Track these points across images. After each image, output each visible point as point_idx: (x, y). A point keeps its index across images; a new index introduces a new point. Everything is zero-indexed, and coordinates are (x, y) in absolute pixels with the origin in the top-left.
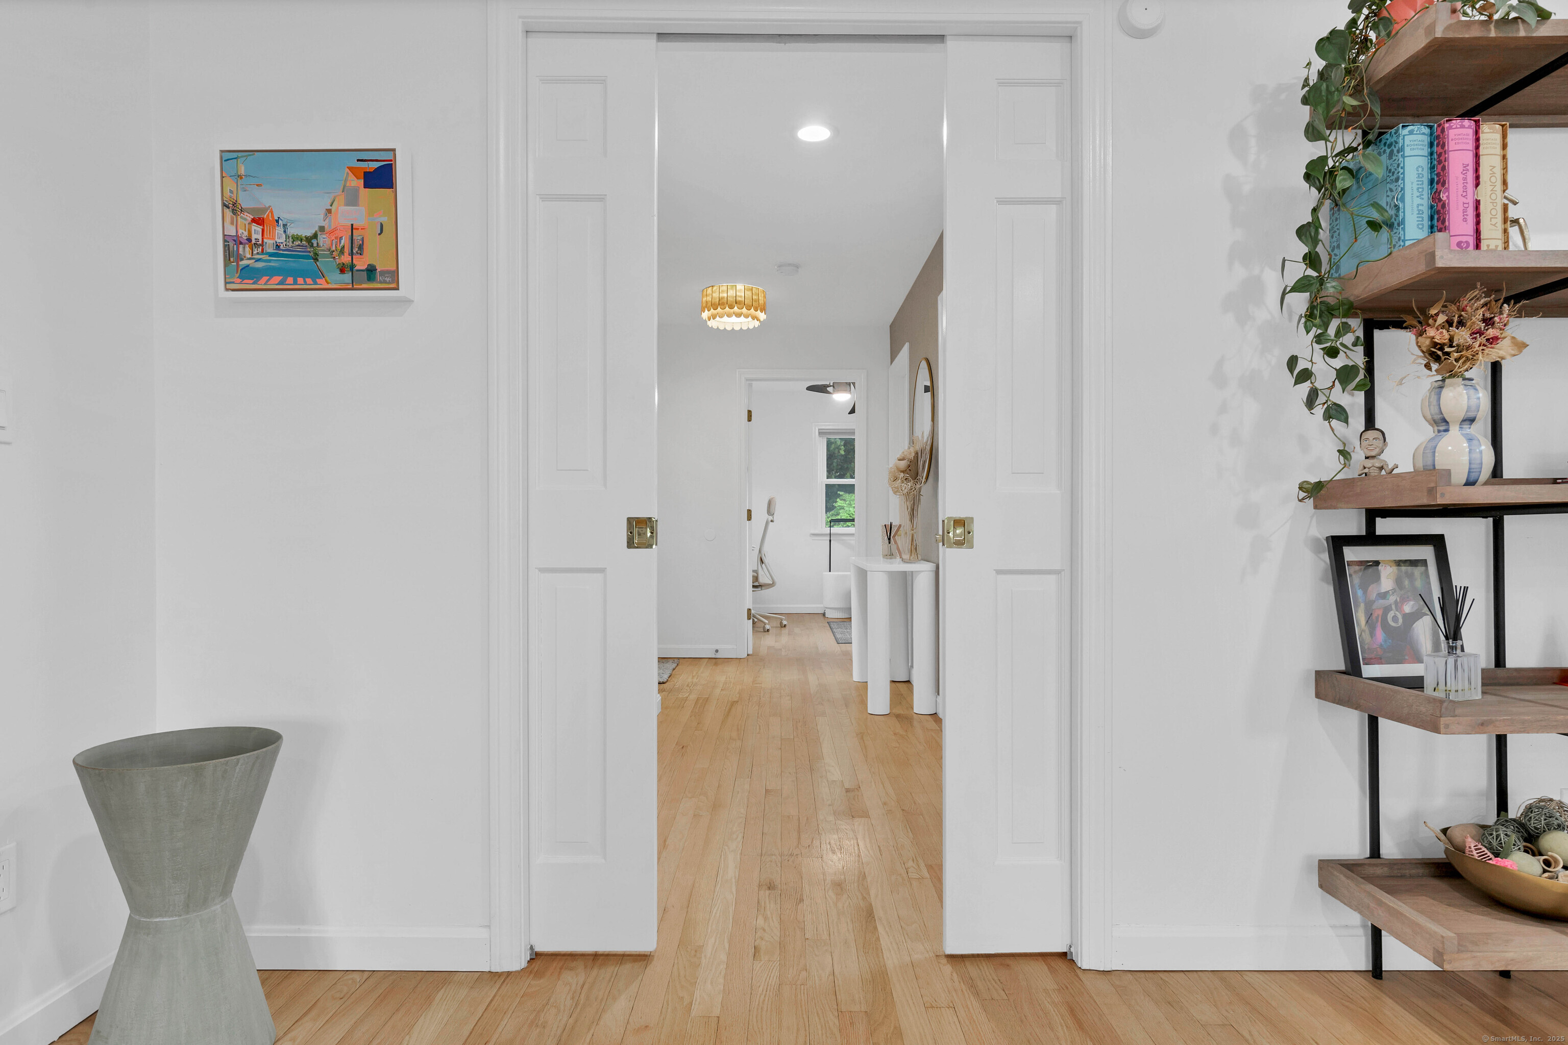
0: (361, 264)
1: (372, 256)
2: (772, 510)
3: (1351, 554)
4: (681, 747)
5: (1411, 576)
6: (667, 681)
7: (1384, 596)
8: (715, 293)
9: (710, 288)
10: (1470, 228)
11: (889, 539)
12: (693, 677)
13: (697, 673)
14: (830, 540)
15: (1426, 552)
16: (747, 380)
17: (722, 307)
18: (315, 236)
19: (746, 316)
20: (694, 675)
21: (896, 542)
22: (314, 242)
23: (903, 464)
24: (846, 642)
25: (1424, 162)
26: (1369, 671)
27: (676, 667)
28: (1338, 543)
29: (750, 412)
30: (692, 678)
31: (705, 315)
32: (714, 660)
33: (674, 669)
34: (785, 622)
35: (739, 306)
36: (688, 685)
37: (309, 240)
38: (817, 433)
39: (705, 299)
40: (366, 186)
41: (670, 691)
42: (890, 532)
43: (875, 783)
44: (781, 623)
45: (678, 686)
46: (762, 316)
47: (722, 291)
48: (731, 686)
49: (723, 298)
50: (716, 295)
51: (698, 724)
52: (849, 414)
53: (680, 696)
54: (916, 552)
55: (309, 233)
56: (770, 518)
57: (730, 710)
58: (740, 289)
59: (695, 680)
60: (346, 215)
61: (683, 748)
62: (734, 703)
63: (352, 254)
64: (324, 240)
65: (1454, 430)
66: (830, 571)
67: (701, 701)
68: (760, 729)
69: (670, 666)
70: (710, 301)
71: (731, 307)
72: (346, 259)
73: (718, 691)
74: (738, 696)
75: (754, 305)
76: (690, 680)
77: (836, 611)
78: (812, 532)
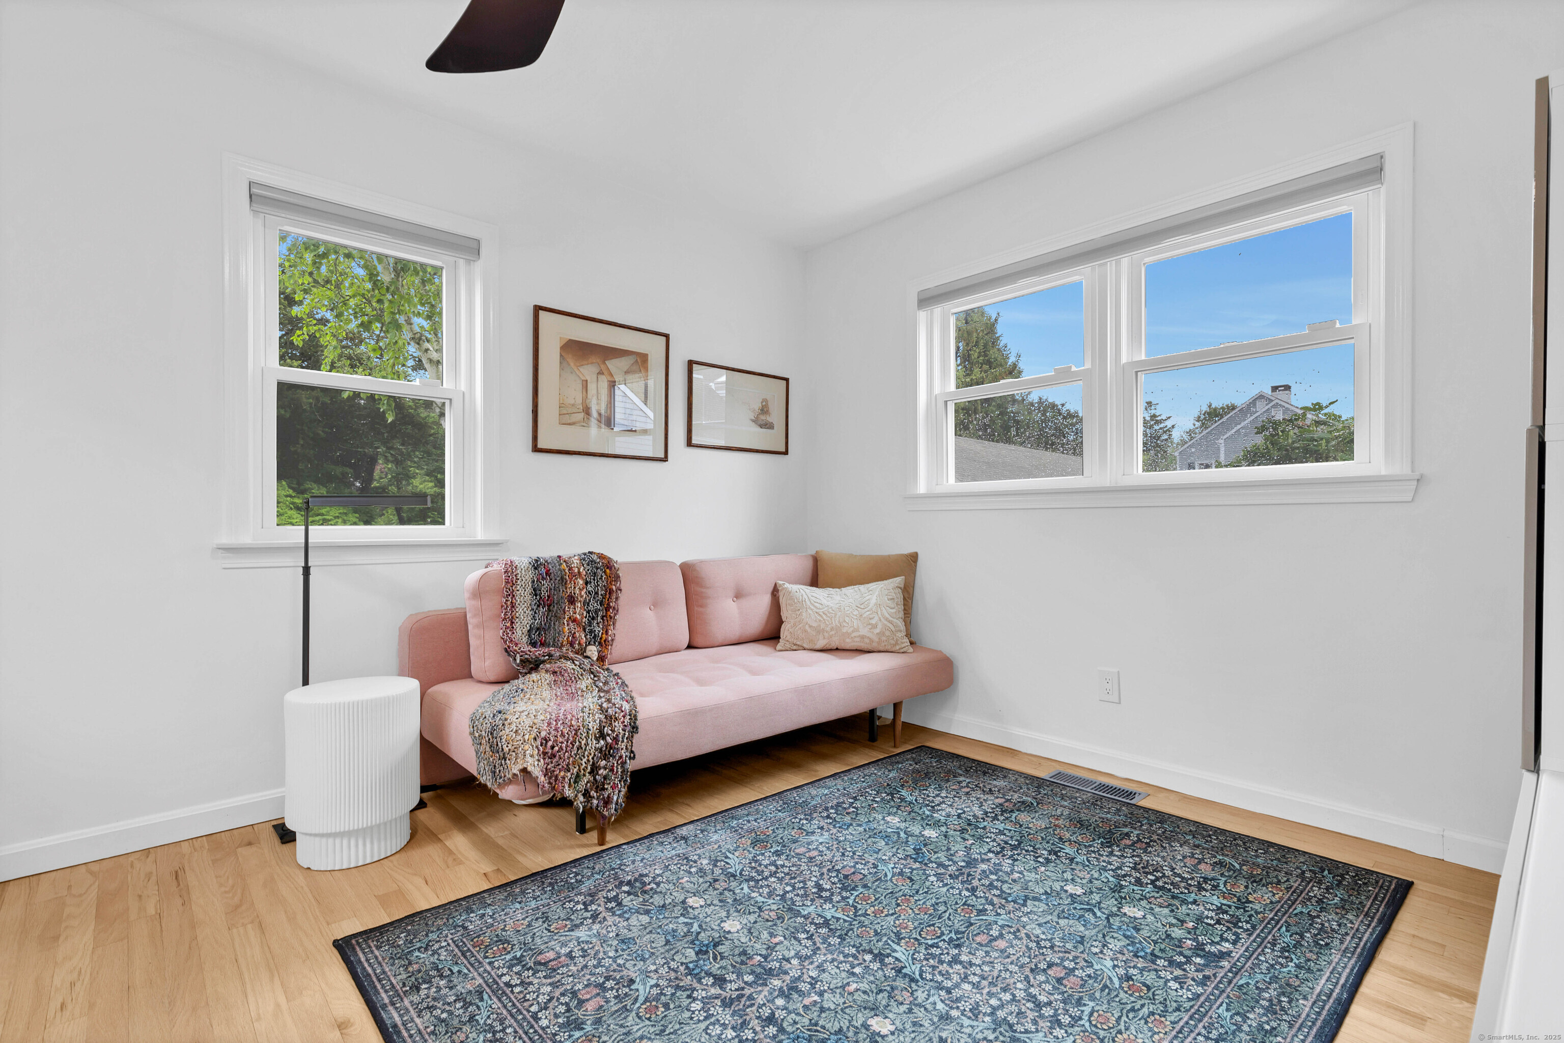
14: (306, 571)
66: (306, 682)
77: (345, 842)
78: (225, 540)
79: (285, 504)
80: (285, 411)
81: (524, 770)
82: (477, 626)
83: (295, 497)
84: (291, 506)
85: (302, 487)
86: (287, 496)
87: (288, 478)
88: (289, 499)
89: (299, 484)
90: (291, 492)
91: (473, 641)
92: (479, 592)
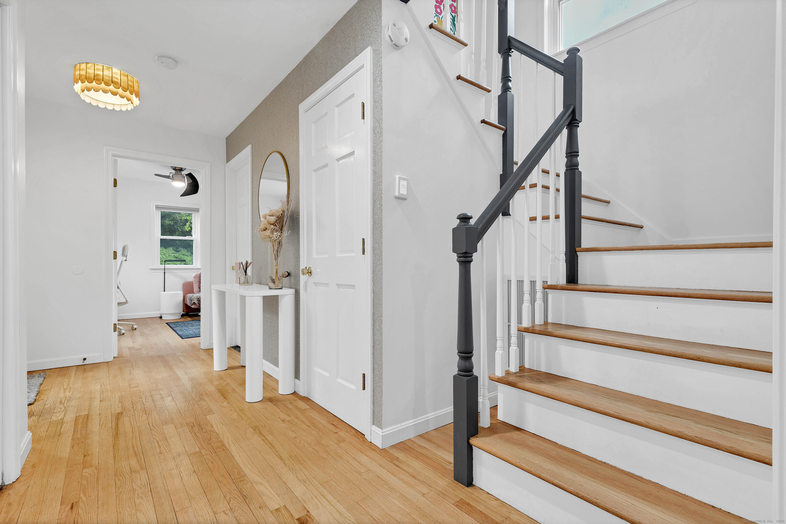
2: (126, 254)
4: (69, 507)
6: (35, 400)
8: (90, 69)
9: (85, 64)
12: (65, 390)
13: (68, 384)
14: (165, 273)
16: (114, 155)
17: (98, 82)
19: (122, 97)
20: (65, 387)
24: (188, 337)
27: (43, 381)
29: (115, 180)
30: (65, 392)
31: (78, 87)
32: (83, 367)
33: (41, 384)
34: (135, 327)
35: (115, 86)
36: (61, 402)
38: (155, 208)
39: (78, 73)
41: (41, 414)
43: (316, 497)
44: (132, 327)
45: (49, 405)
46: (136, 101)
47: (98, 69)
48: (110, 394)
49: (98, 75)
50: (91, 71)
51: (85, 456)
52: (181, 196)
53: (54, 418)
56: (125, 258)
57: (117, 425)
58: (116, 73)
59: (68, 394)
61: (72, 508)
62: (119, 416)
66: (164, 291)
67: (81, 420)
68: (159, 446)
69: (37, 380)
70: (84, 75)
71: (107, 84)
73: (96, 403)
74: (120, 405)
75: (129, 89)
76: (62, 395)
77: (169, 315)
78: (151, 267)
79: (172, 256)
80: (172, 222)
81: (194, 302)
82: (194, 283)
83: (175, 253)
84: (174, 257)
85: (178, 250)
86: (172, 253)
87: (173, 246)
88: (173, 254)
89: (177, 248)
90: (174, 252)
91: (194, 286)
92: (195, 277)
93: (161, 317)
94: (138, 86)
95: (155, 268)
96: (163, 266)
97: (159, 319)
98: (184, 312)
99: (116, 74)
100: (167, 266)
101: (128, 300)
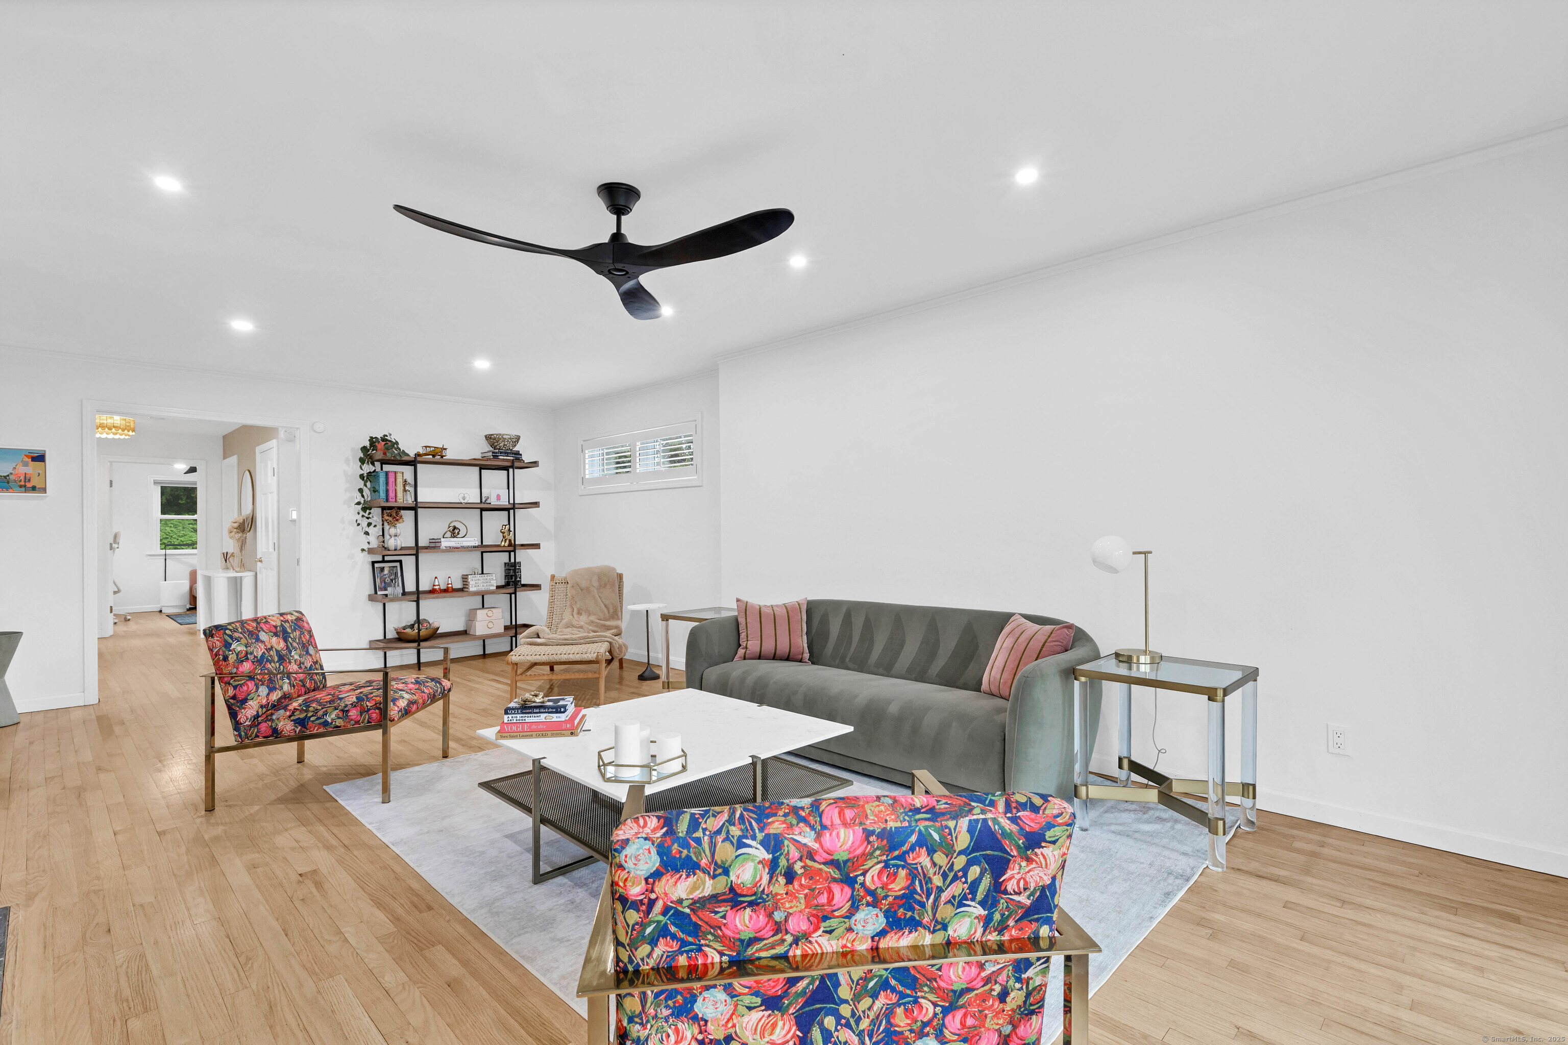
0: (29, 485)
1: (35, 482)
2: (117, 541)
3: (376, 565)
5: (393, 570)
7: (385, 575)
10: (394, 495)
11: (226, 560)
14: (165, 559)
15: (398, 564)
16: (110, 462)
18: (8, 476)
21: (230, 562)
22: (8, 478)
23: (236, 525)
25: (384, 479)
26: (379, 593)
28: (373, 563)
29: (111, 482)
34: (128, 618)
37: (5, 477)
40: (32, 461)
42: (226, 557)
49: (103, 423)
54: (243, 566)
55: (5, 474)
56: (117, 546)
60: (22, 470)
63: (25, 482)
64: (11, 477)
65: (393, 538)
66: (164, 581)
72: (22, 483)
75: (127, 428)
93: (161, 611)
94: (134, 423)
95: (153, 553)
96: (163, 552)
97: (159, 613)
98: (191, 605)
99: (117, 420)
100: (168, 552)
101: (121, 588)
